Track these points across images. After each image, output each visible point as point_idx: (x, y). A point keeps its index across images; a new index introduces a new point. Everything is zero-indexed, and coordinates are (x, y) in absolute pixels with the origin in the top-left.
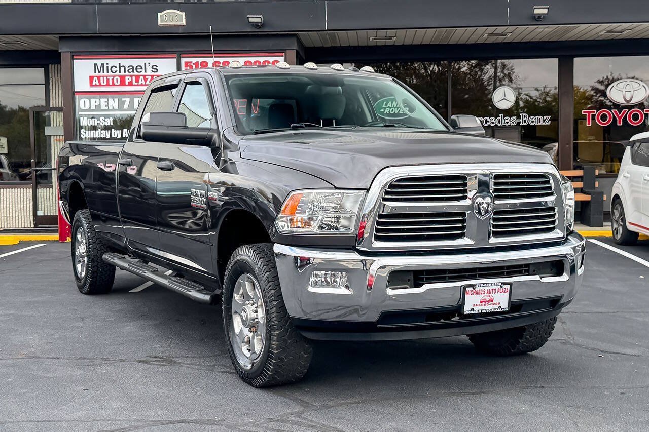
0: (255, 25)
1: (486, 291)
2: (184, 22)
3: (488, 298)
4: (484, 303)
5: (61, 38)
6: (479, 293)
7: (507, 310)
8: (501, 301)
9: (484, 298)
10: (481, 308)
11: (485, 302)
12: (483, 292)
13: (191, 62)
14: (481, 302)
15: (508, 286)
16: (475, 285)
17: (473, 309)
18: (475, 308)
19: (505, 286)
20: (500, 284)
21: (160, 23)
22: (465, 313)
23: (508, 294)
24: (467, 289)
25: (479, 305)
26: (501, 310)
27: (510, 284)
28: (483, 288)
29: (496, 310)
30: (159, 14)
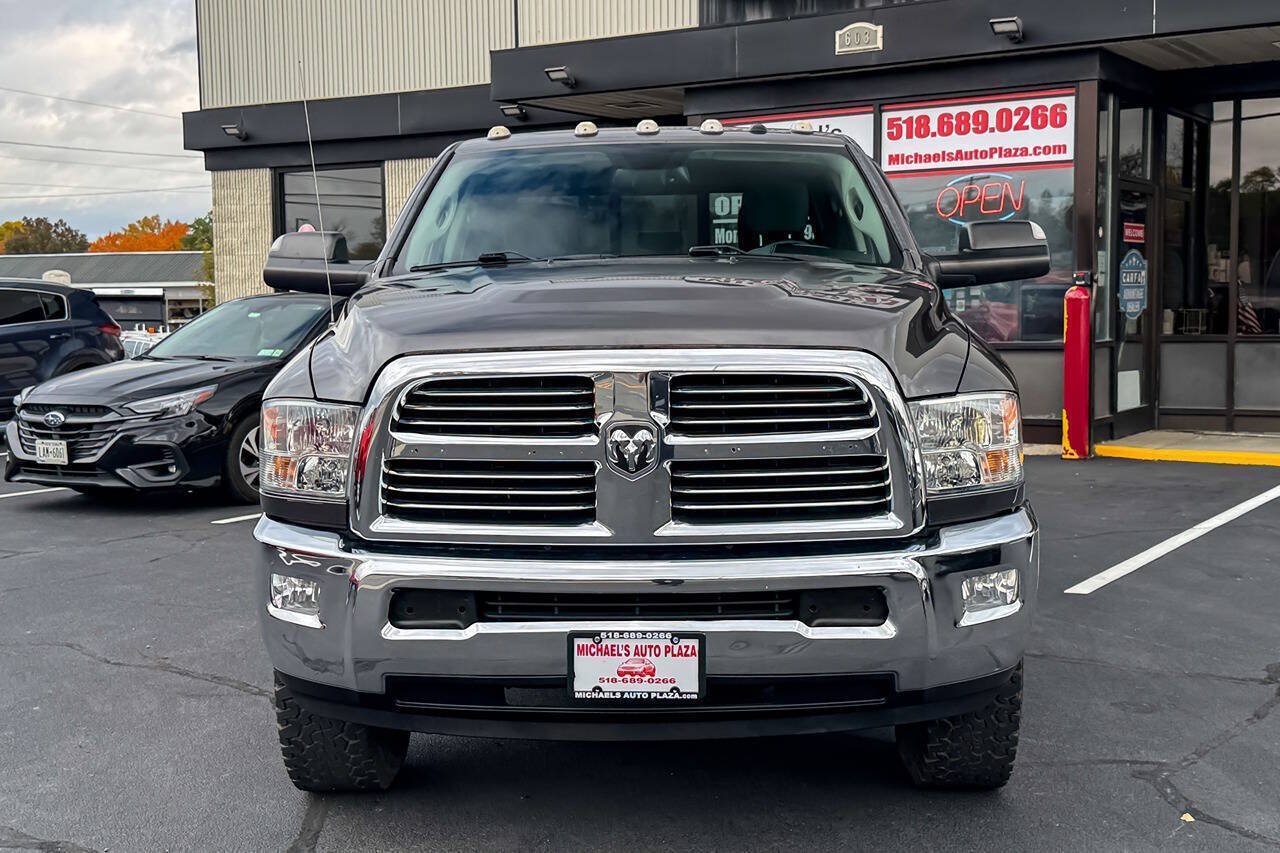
0: (1010, 36)
1: (632, 650)
2: (880, 44)
3: (640, 667)
4: (628, 677)
5: (688, 91)
6: (611, 652)
7: (695, 696)
8: (680, 676)
9: (630, 665)
10: (620, 687)
11: (632, 674)
12: (623, 652)
13: (899, 119)
14: (620, 674)
15: (695, 643)
16: (598, 633)
17: (597, 689)
18: (605, 686)
19: (684, 642)
20: (669, 636)
21: (837, 49)
22: (577, 695)
23: (695, 660)
24: (578, 642)
25: (614, 680)
26: (677, 696)
27: (700, 636)
28: (623, 643)
29: (665, 696)
30: (838, 33)
